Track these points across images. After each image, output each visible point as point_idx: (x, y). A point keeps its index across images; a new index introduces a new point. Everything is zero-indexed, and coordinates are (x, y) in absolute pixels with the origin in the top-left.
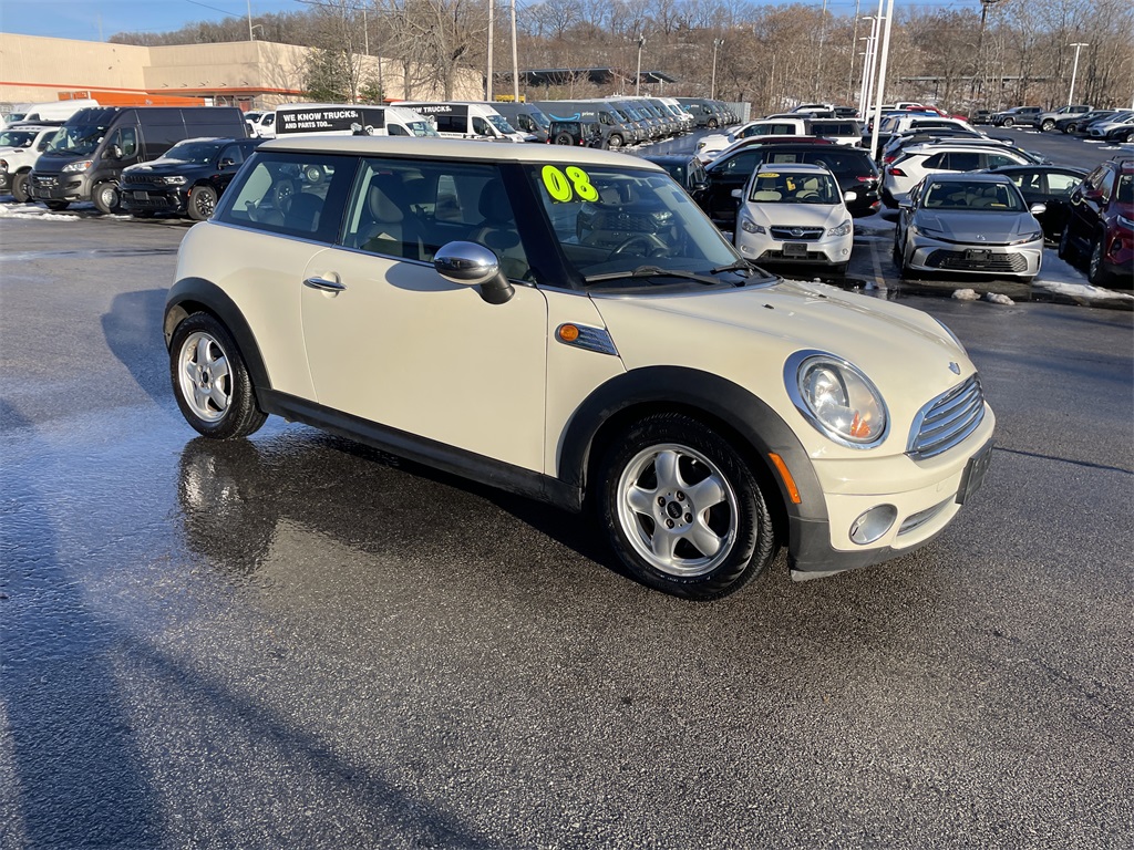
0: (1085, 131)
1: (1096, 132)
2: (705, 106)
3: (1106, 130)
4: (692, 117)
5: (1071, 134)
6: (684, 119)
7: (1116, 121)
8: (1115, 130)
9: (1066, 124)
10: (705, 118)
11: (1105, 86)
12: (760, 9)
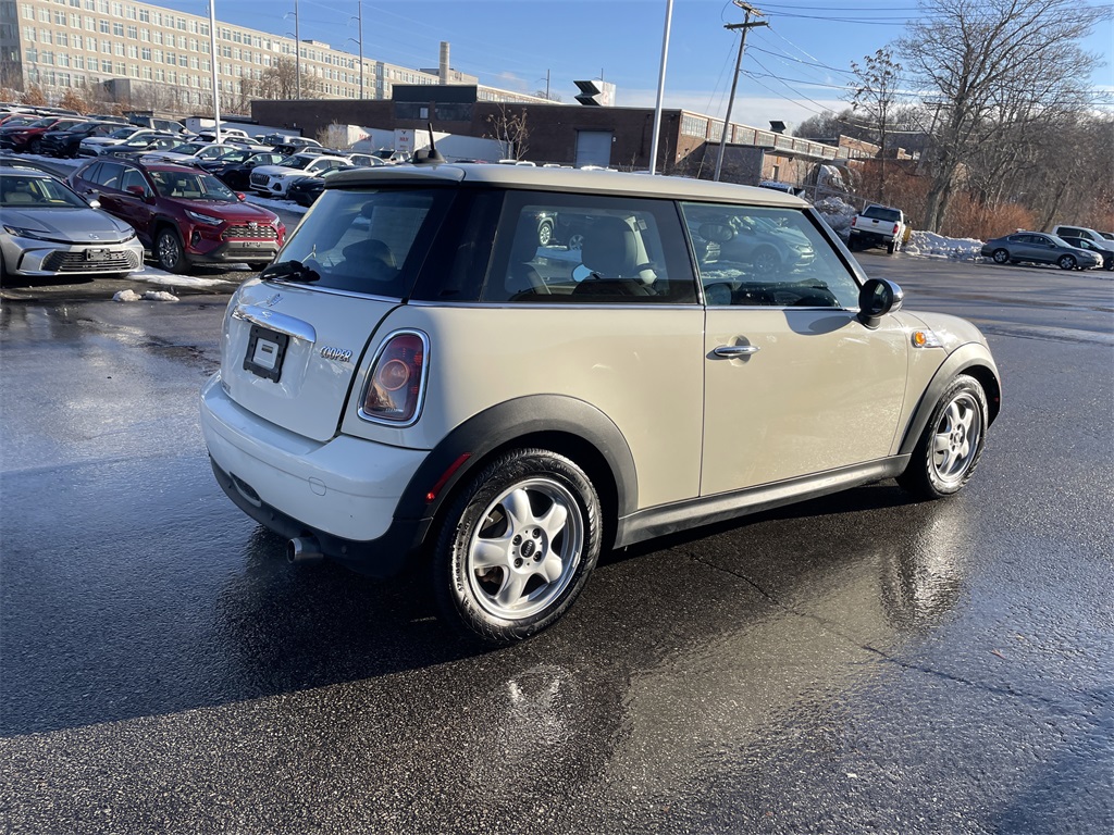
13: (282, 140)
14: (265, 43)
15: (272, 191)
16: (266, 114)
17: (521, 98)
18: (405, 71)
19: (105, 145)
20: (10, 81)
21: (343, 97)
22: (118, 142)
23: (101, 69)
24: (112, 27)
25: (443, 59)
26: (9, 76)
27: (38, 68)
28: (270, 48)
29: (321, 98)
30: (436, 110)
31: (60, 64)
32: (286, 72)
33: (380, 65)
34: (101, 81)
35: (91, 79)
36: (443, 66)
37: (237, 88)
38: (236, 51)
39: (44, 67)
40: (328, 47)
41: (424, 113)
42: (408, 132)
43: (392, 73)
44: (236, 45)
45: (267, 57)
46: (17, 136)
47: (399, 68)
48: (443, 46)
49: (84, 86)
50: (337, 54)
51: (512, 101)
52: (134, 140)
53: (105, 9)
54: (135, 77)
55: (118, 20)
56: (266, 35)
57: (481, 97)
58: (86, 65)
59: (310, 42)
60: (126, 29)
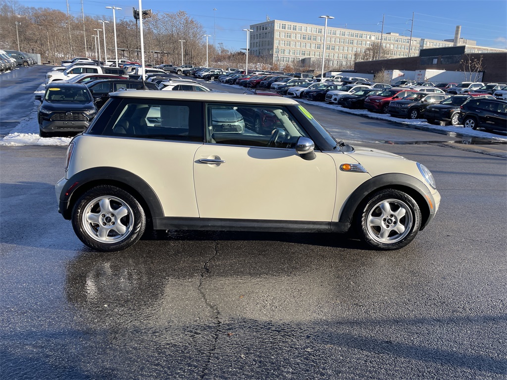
0: (194, 75)
1: (200, 76)
2: (19, 55)
3: (203, 75)
4: (15, 60)
5: (189, 76)
6: (12, 61)
7: (206, 72)
8: (206, 75)
9: (186, 72)
10: (21, 61)
11: (192, 58)
12: (29, 8)
13: (348, 79)
14: (368, 37)
15: (333, 101)
16: (362, 68)
17: (491, 50)
18: (435, 41)
19: (279, 85)
20: (268, 62)
21: (402, 57)
22: (283, 84)
23: (301, 54)
24: (307, 37)
25: (457, 34)
26: (268, 59)
27: (279, 56)
28: (371, 38)
29: (391, 58)
30: (442, 60)
31: (286, 53)
32: (376, 48)
33: (423, 40)
34: (300, 59)
35: (297, 59)
36: (456, 38)
37: (353, 57)
38: (355, 42)
39: (281, 55)
40: (398, 35)
41: (435, 61)
42: (422, 71)
43: (428, 43)
44: (355, 39)
45: (368, 42)
46: (252, 83)
47: (432, 41)
48: (458, 27)
49: (294, 61)
50: (401, 37)
51: (486, 52)
52: (290, 83)
53: (305, 30)
54: (313, 57)
55: (309, 34)
56: (369, 33)
57: (467, 51)
58: (296, 53)
59: (390, 33)
60: (312, 37)
